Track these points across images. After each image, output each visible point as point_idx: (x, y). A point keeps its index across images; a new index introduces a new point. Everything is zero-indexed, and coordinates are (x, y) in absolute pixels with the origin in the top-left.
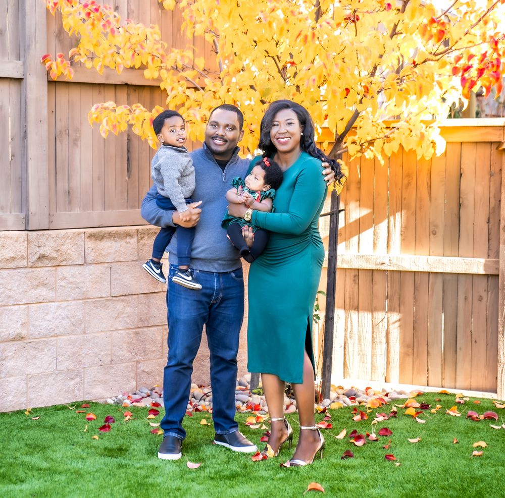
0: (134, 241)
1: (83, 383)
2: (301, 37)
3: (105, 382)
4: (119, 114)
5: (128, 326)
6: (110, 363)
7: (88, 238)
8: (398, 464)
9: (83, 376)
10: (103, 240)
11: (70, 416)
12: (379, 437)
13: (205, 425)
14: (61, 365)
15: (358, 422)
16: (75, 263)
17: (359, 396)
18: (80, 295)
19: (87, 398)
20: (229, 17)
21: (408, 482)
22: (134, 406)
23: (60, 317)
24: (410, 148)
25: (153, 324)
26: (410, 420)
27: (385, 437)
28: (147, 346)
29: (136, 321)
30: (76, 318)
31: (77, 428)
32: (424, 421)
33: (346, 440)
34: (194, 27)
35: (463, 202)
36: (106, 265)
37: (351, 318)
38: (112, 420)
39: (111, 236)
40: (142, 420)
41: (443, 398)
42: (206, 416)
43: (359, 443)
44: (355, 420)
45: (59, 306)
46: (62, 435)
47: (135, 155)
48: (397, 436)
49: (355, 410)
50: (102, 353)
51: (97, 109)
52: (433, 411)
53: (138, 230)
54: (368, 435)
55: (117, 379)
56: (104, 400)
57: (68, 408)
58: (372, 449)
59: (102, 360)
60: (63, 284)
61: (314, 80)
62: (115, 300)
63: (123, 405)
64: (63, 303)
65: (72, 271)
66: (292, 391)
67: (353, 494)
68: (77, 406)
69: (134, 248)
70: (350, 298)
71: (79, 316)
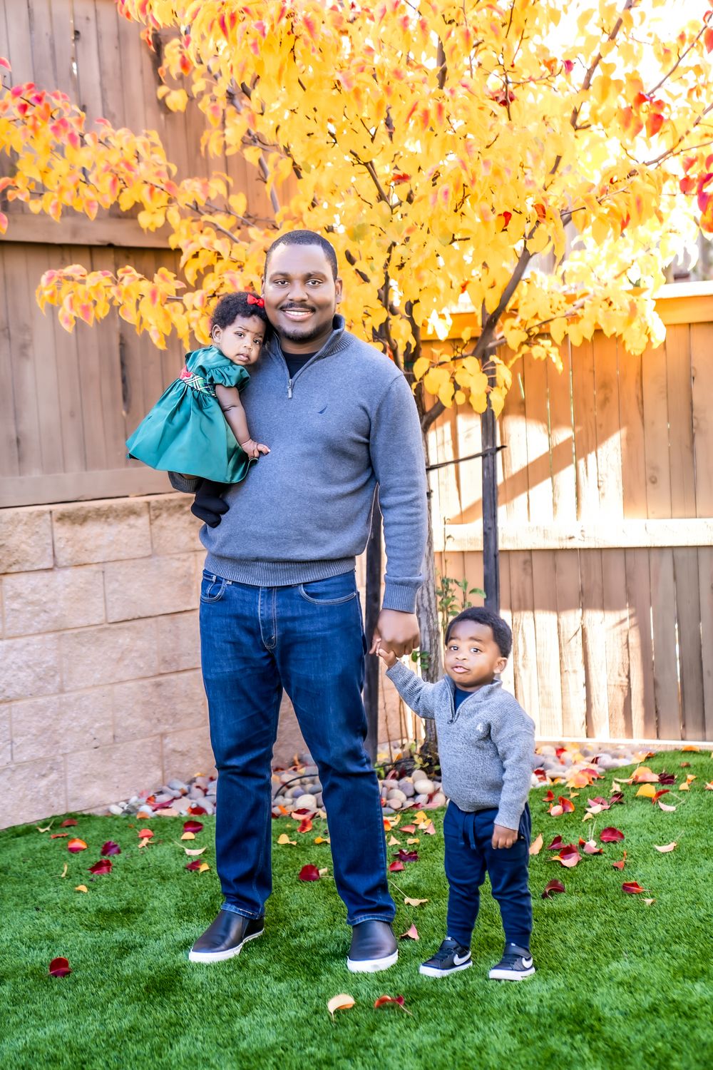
0: (143, 521)
1: (65, 782)
2: (417, 114)
3: (106, 776)
4: (92, 287)
5: (141, 674)
6: (111, 741)
7: (57, 521)
8: (649, 901)
9: (63, 769)
10: (85, 524)
11: (38, 846)
12: (602, 845)
13: (287, 845)
14: (21, 752)
15: (558, 819)
16: (36, 568)
17: (549, 767)
18: (50, 624)
19: (74, 808)
20: (279, 77)
21: (678, 939)
22: (159, 816)
23: (14, 666)
24: (612, 332)
25: (186, 667)
26: (648, 807)
27: (612, 844)
28: (177, 707)
29: (155, 664)
30: (44, 666)
31: (48, 871)
32: (672, 808)
33: (544, 856)
34: (224, 135)
35: (698, 424)
36: (94, 568)
37: (523, 633)
38: (114, 850)
39: (101, 515)
40: (172, 845)
41: (693, 760)
42: (288, 826)
43: (570, 862)
44: (552, 814)
45: (12, 647)
46: (19, 889)
47: (136, 371)
48: (634, 842)
49: (550, 795)
50: (97, 725)
51: (50, 279)
52: (684, 786)
53: (149, 503)
54: (582, 845)
55: (126, 768)
56: (105, 808)
57: (37, 830)
58: (596, 873)
59: (97, 736)
60: (16, 606)
61: (446, 193)
62: (114, 630)
63: (138, 817)
64: (18, 640)
65: (31, 582)
66: (436, 768)
67: (580, 976)
68: (54, 824)
69: (144, 536)
70: (519, 600)
71: (48, 662)
